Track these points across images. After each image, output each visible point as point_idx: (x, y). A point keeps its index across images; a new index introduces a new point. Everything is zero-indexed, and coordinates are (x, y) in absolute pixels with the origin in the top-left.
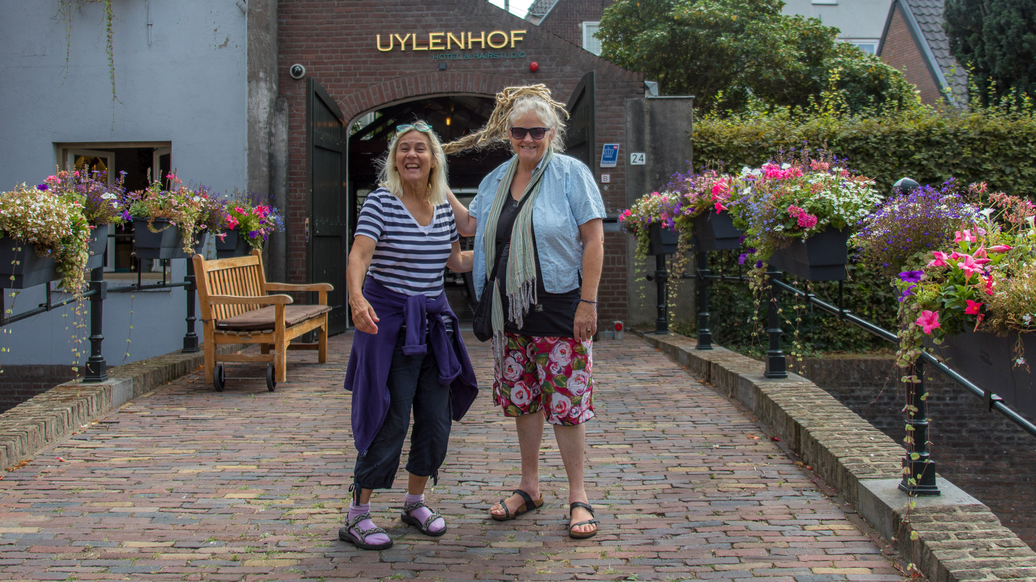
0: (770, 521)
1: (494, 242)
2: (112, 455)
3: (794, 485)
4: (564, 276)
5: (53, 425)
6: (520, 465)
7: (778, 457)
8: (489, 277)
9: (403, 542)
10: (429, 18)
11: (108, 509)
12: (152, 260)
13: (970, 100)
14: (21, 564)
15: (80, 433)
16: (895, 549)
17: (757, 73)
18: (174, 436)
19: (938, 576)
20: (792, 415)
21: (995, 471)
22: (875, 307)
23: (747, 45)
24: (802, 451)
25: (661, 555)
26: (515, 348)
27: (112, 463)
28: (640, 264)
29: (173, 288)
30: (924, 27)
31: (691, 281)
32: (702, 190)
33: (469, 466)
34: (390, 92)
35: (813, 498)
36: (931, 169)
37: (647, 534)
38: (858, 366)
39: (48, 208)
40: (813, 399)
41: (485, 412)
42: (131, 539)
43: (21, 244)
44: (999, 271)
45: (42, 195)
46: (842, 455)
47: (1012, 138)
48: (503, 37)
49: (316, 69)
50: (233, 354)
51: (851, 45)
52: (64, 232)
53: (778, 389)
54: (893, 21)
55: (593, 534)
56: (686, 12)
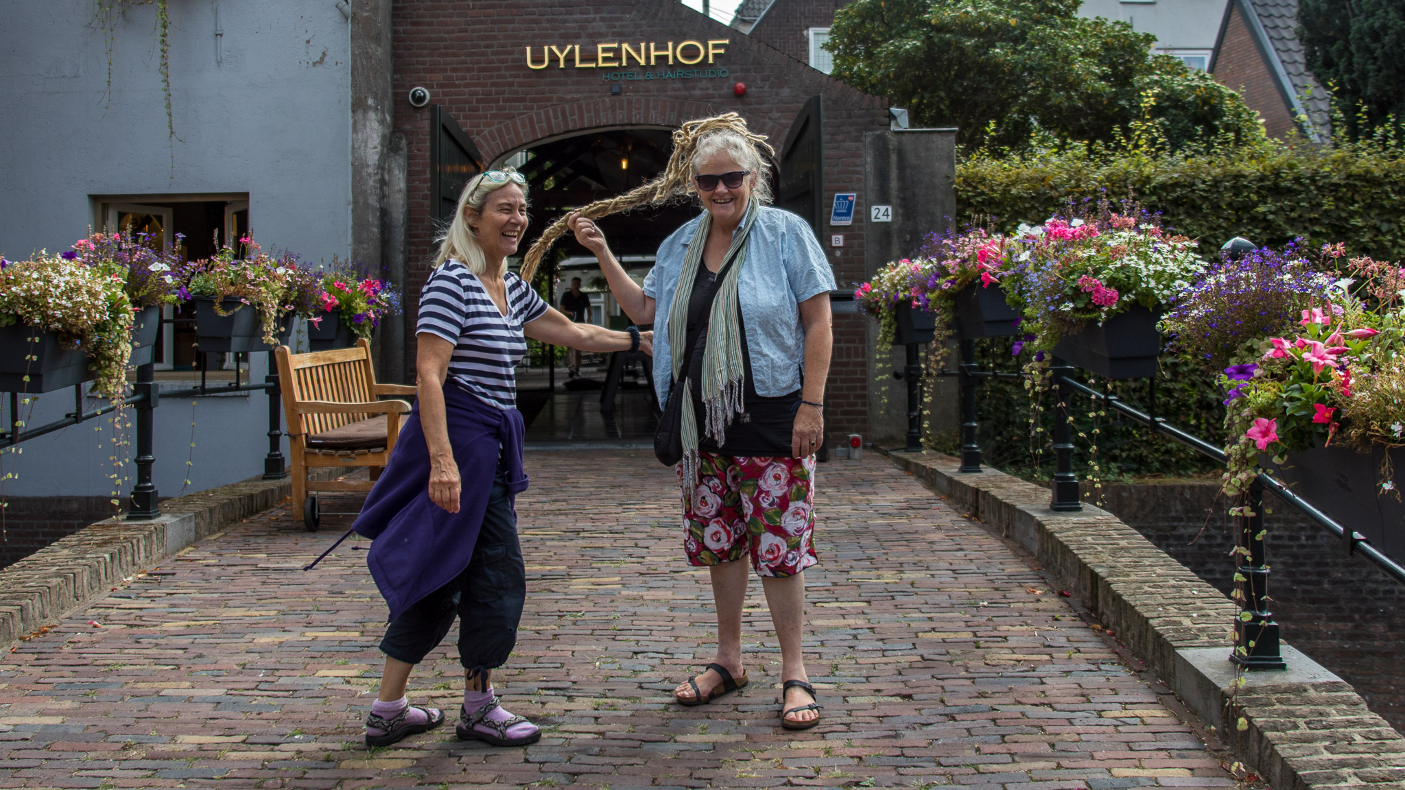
0: (1056, 706)
1: (685, 329)
2: (164, 618)
3: (1089, 656)
4: (782, 374)
5: (85, 578)
6: (716, 630)
7: (1067, 619)
8: (676, 377)
9: (557, 735)
10: (598, 24)
11: (158, 692)
12: (223, 354)
13: (1333, 132)
14: (39, 767)
15: (122, 588)
16: (1225, 743)
17: (1044, 97)
18: (248, 593)
19: (1282, 779)
20: (1087, 561)
21: (1368, 637)
22: (1204, 414)
23: (1030, 59)
24: (1100, 611)
25: (907, 752)
26: (710, 473)
27: (164, 629)
28: (884, 356)
29: (252, 391)
30: (1273, 34)
31: (955, 380)
32: (966, 255)
33: (648, 632)
34: (544, 125)
35: (1114, 674)
36: (1280, 226)
37: (888, 723)
38: (1182, 494)
39: (76, 283)
40: (1116, 539)
41: (672, 558)
42: (188, 732)
43: (39, 333)
44: (1358, 364)
45: (68, 266)
46: (1155, 614)
47: (1390, 183)
48: (698, 49)
49: (445, 94)
50: (333, 481)
51: (1172, 58)
52: (98, 316)
53: (1069, 526)
54: (1230, 25)
55: (814, 723)
56: (948, 14)
